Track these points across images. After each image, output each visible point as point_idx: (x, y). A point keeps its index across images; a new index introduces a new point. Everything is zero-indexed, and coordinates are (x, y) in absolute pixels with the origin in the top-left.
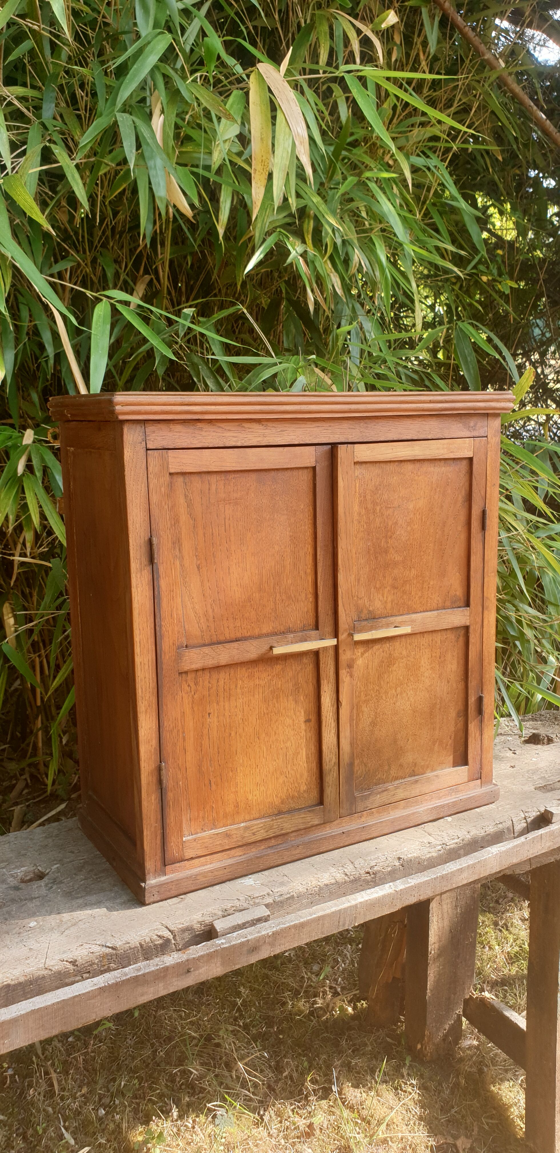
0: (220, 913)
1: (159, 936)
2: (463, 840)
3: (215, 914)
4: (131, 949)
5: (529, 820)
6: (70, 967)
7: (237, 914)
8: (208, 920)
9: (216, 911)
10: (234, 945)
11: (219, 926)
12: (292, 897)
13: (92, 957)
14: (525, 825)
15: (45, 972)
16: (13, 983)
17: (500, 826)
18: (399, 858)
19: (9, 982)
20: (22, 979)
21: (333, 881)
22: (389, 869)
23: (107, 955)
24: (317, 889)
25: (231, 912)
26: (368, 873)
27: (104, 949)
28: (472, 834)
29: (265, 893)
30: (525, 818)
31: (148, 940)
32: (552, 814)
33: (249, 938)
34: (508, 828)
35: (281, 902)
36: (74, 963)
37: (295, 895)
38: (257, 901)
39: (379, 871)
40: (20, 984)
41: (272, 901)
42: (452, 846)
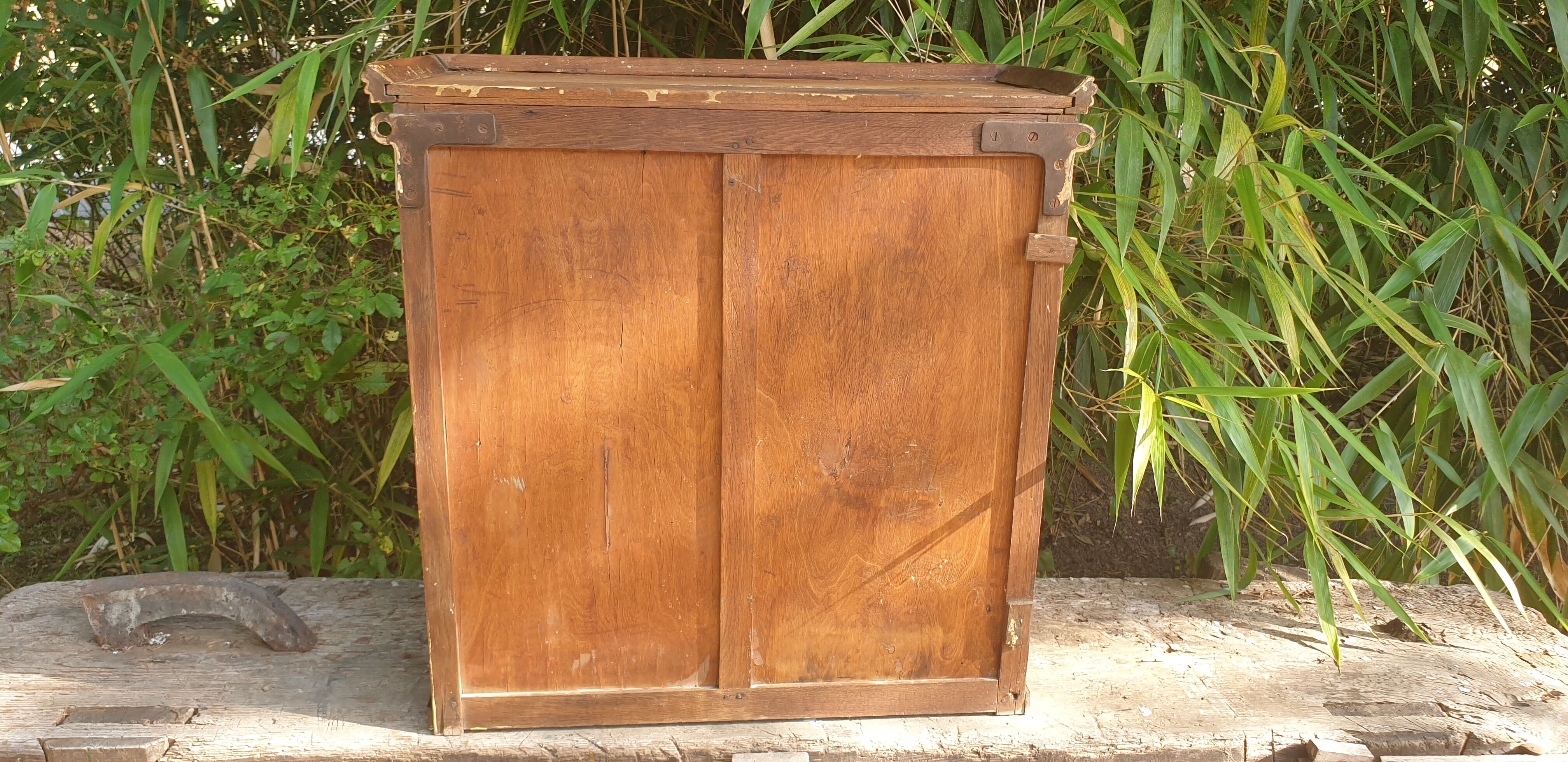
0: (749, 746)
1: (663, 752)
2: (1147, 748)
3: (742, 746)
4: (624, 756)
5: (1278, 748)
6: (548, 754)
7: (770, 753)
8: (730, 749)
9: (743, 743)
12: (854, 753)
13: (576, 753)
14: (1271, 753)
15: (519, 753)
16: (480, 753)
17: (1220, 744)
18: (1032, 747)
19: (476, 751)
20: (491, 753)
21: (919, 750)
23: (594, 755)
24: (892, 754)
25: (764, 748)
26: (978, 753)
27: (593, 747)
28: (1164, 743)
29: (817, 738)
30: (1272, 744)
31: (648, 751)
32: (1317, 750)
34: (1234, 751)
35: (836, 756)
36: (553, 752)
37: (858, 752)
38: (803, 745)
39: (995, 756)
40: (489, 757)
41: (822, 751)
42: (1125, 752)
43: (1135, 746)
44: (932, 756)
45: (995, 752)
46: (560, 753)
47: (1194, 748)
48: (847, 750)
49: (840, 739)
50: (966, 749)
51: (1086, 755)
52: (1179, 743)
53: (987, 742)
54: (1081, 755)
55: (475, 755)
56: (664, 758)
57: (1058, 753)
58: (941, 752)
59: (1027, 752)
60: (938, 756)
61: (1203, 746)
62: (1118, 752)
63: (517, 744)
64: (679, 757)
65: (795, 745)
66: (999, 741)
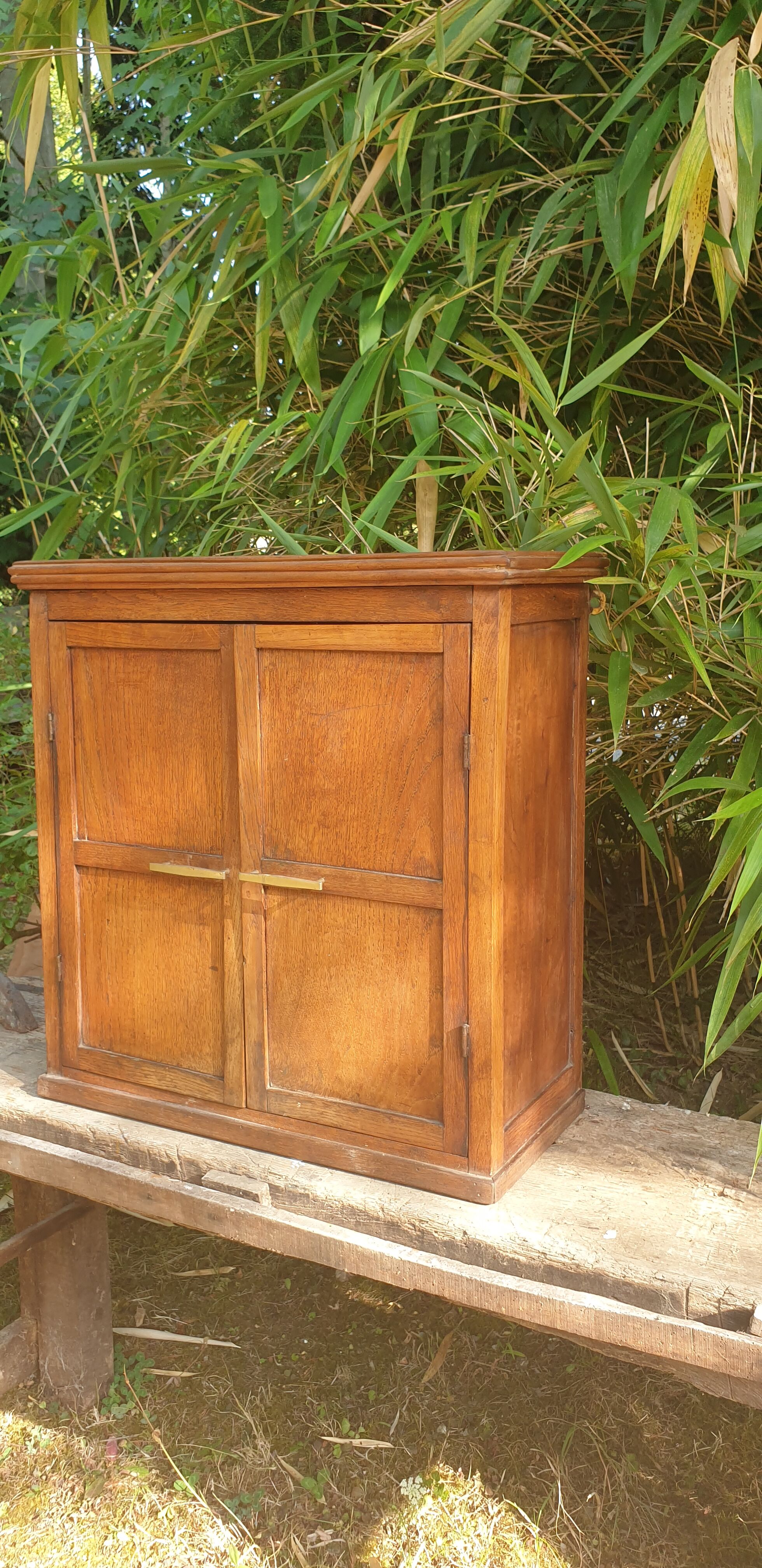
0: (228, 1167)
1: (167, 1154)
2: (578, 1266)
4: (139, 1150)
5: (724, 1307)
6: (90, 1135)
7: (243, 1177)
10: (192, 1198)
11: (209, 1176)
12: (308, 1196)
13: (108, 1138)
14: (717, 1312)
17: (658, 1284)
18: (465, 1233)
20: (55, 1123)
21: (361, 1207)
22: (446, 1238)
23: (120, 1143)
25: (240, 1172)
26: (414, 1226)
27: (120, 1136)
29: (284, 1174)
30: (719, 1301)
31: (156, 1151)
32: (753, 1316)
33: (210, 1200)
34: (674, 1297)
35: (293, 1193)
36: (94, 1133)
37: (311, 1196)
38: (270, 1176)
42: (555, 1264)
43: (566, 1260)
44: (373, 1218)
45: (429, 1229)
46: (97, 1136)
47: (627, 1280)
48: (302, 1191)
49: (301, 1180)
50: (403, 1219)
51: (516, 1257)
52: (612, 1270)
53: (422, 1217)
54: (511, 1256)
55: (45, 1123)
56: (166, 1160)
57: (488, 1247)
58: (381, 1214)
59: (459, 1237)
60: (378, 1219)
61: (637, 1281)
62: (548, 1262)
63: (73, 1121)
64: (177, 1162)
65: (263, 1175)
66: (436, 1219)
